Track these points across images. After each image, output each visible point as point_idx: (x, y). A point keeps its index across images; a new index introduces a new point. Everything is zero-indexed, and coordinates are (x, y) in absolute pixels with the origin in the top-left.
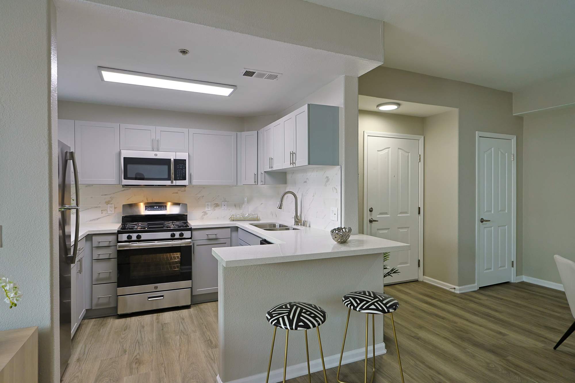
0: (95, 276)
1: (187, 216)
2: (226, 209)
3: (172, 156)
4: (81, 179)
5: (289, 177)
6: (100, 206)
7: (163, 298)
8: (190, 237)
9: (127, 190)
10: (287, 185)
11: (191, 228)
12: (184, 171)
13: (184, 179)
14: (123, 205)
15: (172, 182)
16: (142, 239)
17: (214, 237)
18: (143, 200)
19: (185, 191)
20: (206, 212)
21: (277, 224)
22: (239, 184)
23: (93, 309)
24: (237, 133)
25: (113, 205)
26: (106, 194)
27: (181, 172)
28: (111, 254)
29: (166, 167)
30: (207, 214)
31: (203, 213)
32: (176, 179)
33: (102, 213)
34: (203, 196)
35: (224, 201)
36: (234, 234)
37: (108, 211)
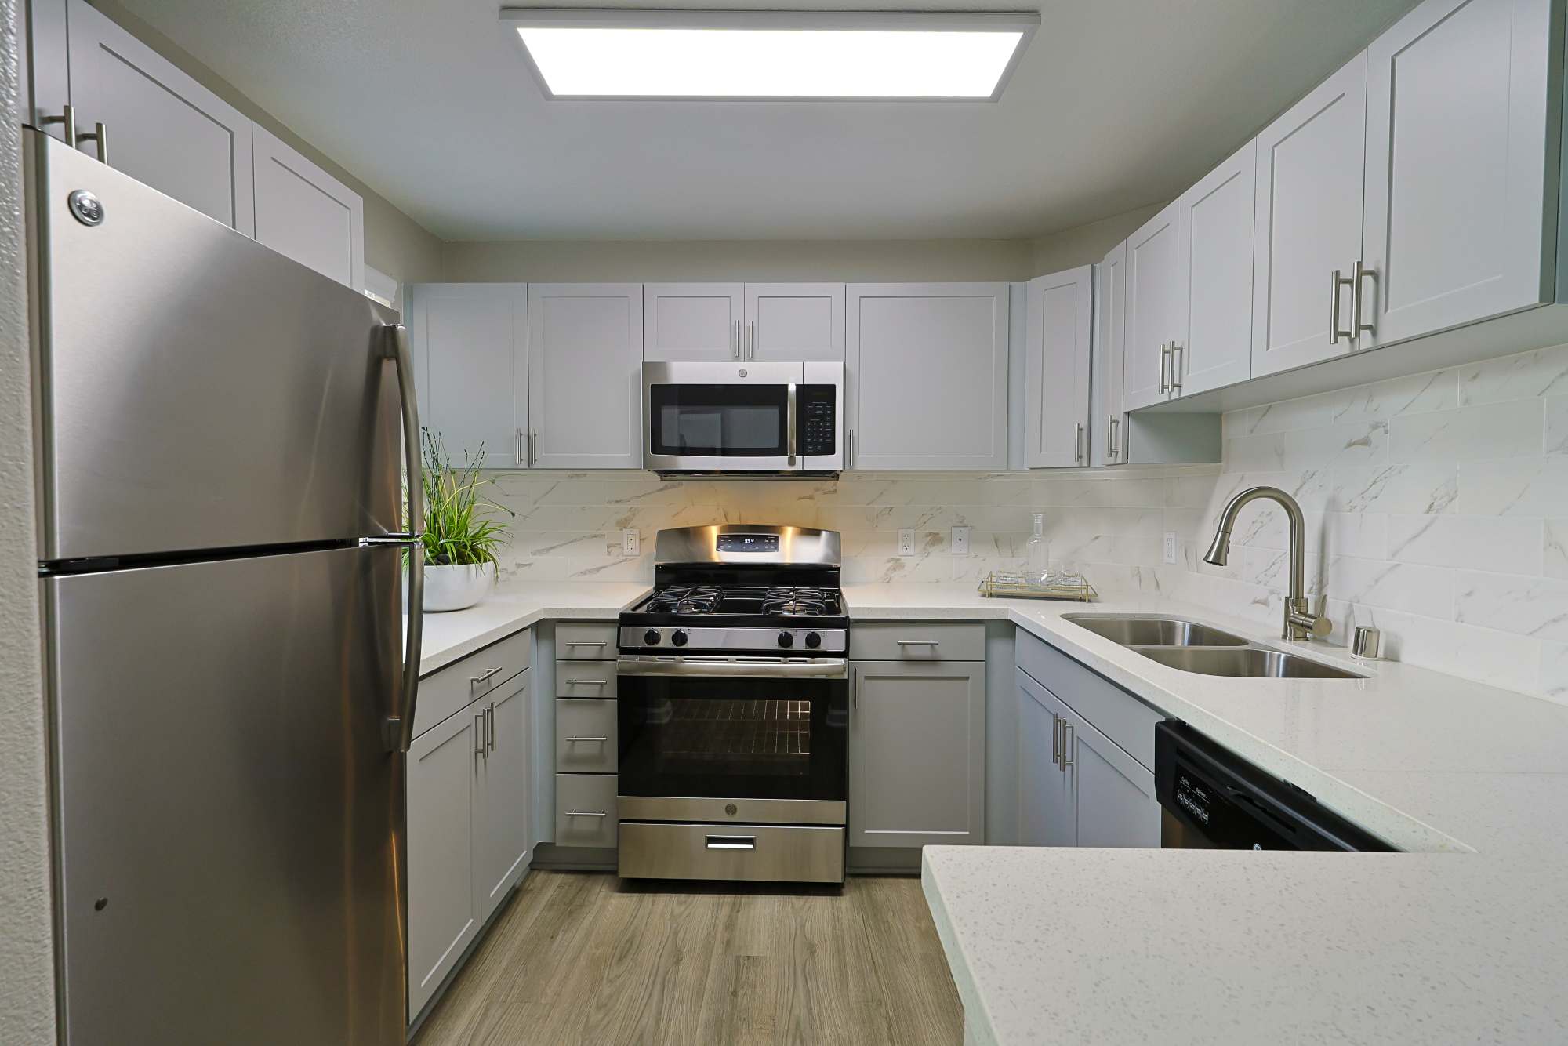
0: (563, 749)
1: (839, 573)
2: (965, 551)
3: (791, 375)
4: (544, 454)
5: (1234, 432)
6: (605, 532)
7: (751, 847)
8: (842, 649)
9: (673, 487)
10: (1223, 464)
11: (847, 617)
12: (828, 424)
13: (831, 450)
14: (660, 532)
15: (792, 462)
16: (690, 645)
17: (924, 652)
18: (714, 520)
19: (835, 491)
20: (898, 560)
21: (1180, 623)
22: (1014, 466)
23: (557, 845)
24: (1012, 284)
25: (636, 532)
26: (618, 499)
27: (818, 427)
28: (605, 686)
29: (773, 413)
30: (902, 566)
31: (891, 564)
32: (802, 451)
33: (609, 553)
34: (891, 509)
35: (960, 525)
36: (1000, 647)
37: (623, 548)
